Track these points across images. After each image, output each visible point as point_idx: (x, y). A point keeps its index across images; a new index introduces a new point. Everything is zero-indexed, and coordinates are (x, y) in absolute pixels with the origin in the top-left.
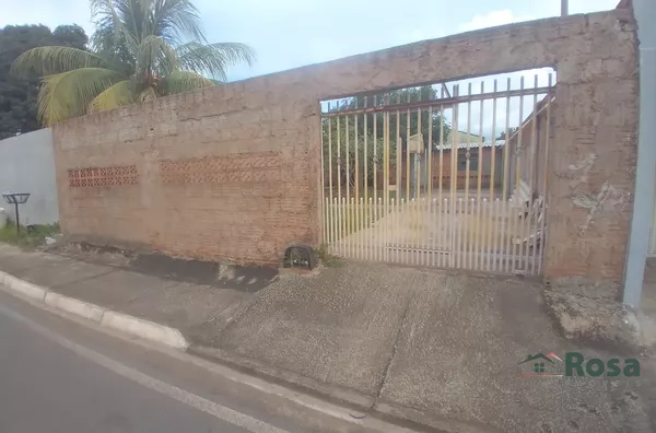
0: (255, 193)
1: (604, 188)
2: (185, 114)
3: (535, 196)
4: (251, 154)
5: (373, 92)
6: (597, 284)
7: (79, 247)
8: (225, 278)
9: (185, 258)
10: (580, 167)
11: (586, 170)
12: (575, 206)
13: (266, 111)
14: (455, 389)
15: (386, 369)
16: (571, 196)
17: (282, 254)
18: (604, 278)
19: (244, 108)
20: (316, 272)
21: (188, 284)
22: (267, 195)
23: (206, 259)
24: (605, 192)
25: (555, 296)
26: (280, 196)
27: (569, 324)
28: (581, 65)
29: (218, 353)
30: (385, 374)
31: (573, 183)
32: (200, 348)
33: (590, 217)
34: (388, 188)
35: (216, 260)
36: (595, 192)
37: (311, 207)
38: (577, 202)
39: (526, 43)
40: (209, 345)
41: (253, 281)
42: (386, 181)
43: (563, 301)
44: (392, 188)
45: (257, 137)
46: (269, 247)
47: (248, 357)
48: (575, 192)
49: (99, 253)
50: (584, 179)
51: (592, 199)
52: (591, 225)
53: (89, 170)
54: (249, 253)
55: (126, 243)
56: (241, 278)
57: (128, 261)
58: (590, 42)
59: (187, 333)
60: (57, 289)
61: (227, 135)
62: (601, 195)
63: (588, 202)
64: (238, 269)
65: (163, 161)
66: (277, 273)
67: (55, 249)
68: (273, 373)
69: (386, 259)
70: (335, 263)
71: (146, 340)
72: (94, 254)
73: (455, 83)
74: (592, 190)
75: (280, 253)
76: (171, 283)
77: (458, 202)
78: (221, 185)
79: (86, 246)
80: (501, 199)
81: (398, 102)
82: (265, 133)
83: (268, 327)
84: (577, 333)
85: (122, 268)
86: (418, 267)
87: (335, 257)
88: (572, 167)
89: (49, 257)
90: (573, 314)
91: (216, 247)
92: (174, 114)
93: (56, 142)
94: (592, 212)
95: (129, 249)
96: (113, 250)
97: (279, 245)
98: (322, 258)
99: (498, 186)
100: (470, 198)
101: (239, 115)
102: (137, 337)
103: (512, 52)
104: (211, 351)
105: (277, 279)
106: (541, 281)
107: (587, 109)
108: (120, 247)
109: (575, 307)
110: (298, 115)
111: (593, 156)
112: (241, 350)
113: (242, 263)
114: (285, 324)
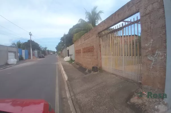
1: (157, 52)
6: (156, 90)
8: (86, 72)
11: (150, 46)
16: (147, 56)
18: (159, 89)
19: (90, 37)
24: (157, 54)
26: (94, 55)
28: (146, 8)
31: (147, 51)
33: (153, 64)
34: (111, 53)
36: (154, 54)
38: (149, 58)
48: (148, 54)
50: (150, 49)
52: (153, 67)
63: (152, 58)
64: (88, 70)
67: (73, 64)
69: (112, 72)
88: (146, 45)
92: (83, 39)
94: (153, 61)
107: (149, 24)
108: (79, 64)
111: (152, 40)
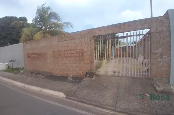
0: (77, 59)
1: (164, 56)
2: (60, 40)
3: (144, 59)
4: (76, 49)
5: (107, 35)
6: (164, 79)
7: (30, 73)
8: (70, 80)
9: (59, 75)
10: (158, 52)
12: (157, 61)
13: (80, 39)
14: (134, 104)
15: (116, 101)
16: (156, 59)
17: (85, 74)
19: (75, 39)
20: (94, 78)
21: (61, 82)
22: (80, 59)
23: (64, 75)
25: (154, 82)
26: (84, 59)
27: (158, 89)
28: (157, 28)
29: (74, 98)
30: (116, 102)
31: (157, 56)
32: (69, 97)
34: (111, 57)
35: (67, 76)
37: (92, 62)
38: (158, 60)
39: (144, 24)
40: (71, 96)
41: (77, 81)
42: (110, 55)
43: (156, 84)
44: (112, 57)
45: (78, 45)
46: (81, 72)
47: (81, 99)
48: (157, 58)
49: (35, 74)
50: (159, 54)
51: (161, 59)
52: (161, 65)
53: (33, 54)
54: (75, 74)
55: (43, 72)
56: (74, 80)
57: (44, 76)
58: (158, 23)
59: (65, 93)
60: (28, 84)
61: (70, 45)
62: (163, 58)
64: (73, 78)
65: (53, 51)
66: (84, 79)
67: (23, 74)
68: (89, 102)
69: (111, 74)
70: (98, 76)
71: (54, 95)
72: (34, 75)
73: (127, 33)
74: (161, 57)
75: (84, 74)
76: (56, 82)
77: (129, 61)
78: (69, 57)
79: (31, 73)
80: (136, 59)
81: (113, 37)
82: (80, 44)
83: (85, 92)
84: (160, 91)
85: (42, 78)
86: (120, 77)
87: (98, 75)
89: (22, 76)
90: (159, 87)
91: (67, 73)
92: (57, 40)
93: (24, 47)
94: (161, 62)
95: (43, 73)
96: (39, 74)
97: (84, 72)
98: (95, 75)
99: (132, 56)
100: (132, 59)
101: (73, 40)
102: (52, 95)
103: (140, 26)
104: (72, 98)
105: (84, 80)
106: (150, 79)
108: (41, 73)
109: (159, 85)
110: (88, 40)
111: (161, 49)
112: (79, 97)
113: (74, 76)
114: (89, 91)
